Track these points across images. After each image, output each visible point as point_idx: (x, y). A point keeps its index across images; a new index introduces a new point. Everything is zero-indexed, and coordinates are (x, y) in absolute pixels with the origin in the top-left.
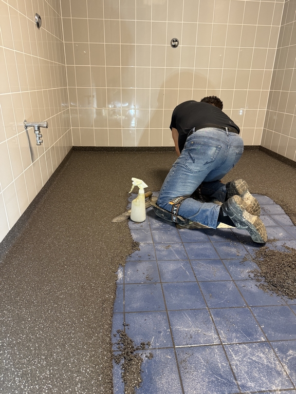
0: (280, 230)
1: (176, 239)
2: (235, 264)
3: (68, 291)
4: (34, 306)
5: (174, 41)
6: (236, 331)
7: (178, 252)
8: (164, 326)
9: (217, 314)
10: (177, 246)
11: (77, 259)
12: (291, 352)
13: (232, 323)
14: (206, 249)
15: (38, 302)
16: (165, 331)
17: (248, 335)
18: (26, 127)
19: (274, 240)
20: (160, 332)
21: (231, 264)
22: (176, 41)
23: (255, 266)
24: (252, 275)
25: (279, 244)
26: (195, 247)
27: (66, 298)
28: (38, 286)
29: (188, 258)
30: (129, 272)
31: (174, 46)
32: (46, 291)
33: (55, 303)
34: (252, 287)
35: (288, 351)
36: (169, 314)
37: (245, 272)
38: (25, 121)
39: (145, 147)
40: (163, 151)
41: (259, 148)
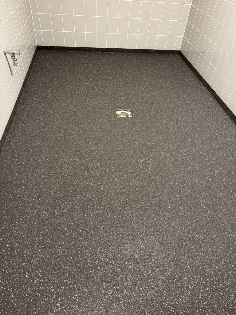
3: (43, 160)
4: (27, 167)
11: (46, 143)
15: (29, 165)
18: (5, 54)
27: (42, 163)
28: (27, 157)
32: (32, 160)
33: (37, 166)
38: (4, 50)
39: (93, 48)
40: (107, 51)
41: (179, 53)
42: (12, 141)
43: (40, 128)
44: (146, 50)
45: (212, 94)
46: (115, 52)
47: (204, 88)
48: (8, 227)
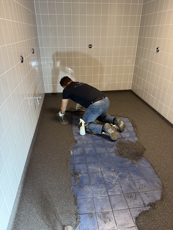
0: (128, 133)
1: (90, 139)
2: (110, 147)
6: (106, 168)
7: (91, 144)
8: (86, 167)
9: (101, 164)
10: (91, 141)
12: (120, 173)
13: (105, 166)
14: (101, 142)
15: (47, 162)
16: (86, 169)
17: (109, 169)
19: (125, 138)
20: (84, 169)
21: (108, 147)
23: (116, 148)
24: (114, 151)
25: (126, 139)
26: (97, 141)
29: (94, 146)
30: (75, 151)
34: (114, 155)
35: (119, 173)
36: (87, 164)
37: (112, 150)
41: (130, 91)
42: (36, 148)
43: (52, 139)
45: (156, 113)
47: (150, 110)
48: (39, 201)
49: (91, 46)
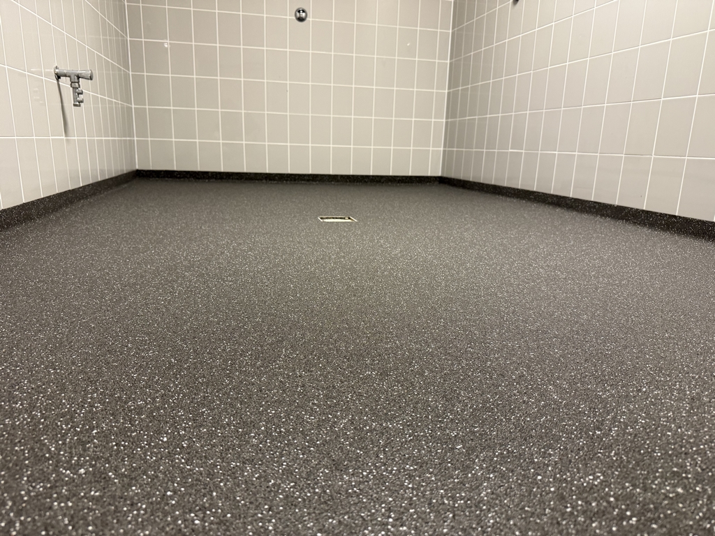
5: (299, 12)
18: (58, 77)
22: (304, 11)
31: (301, 19)
38: (57, 68)
39: (261, 174)
40: (291, 180)
41: (439, 180)
44: (373, 176)
46: (308, 180)
49: (304, 14)
